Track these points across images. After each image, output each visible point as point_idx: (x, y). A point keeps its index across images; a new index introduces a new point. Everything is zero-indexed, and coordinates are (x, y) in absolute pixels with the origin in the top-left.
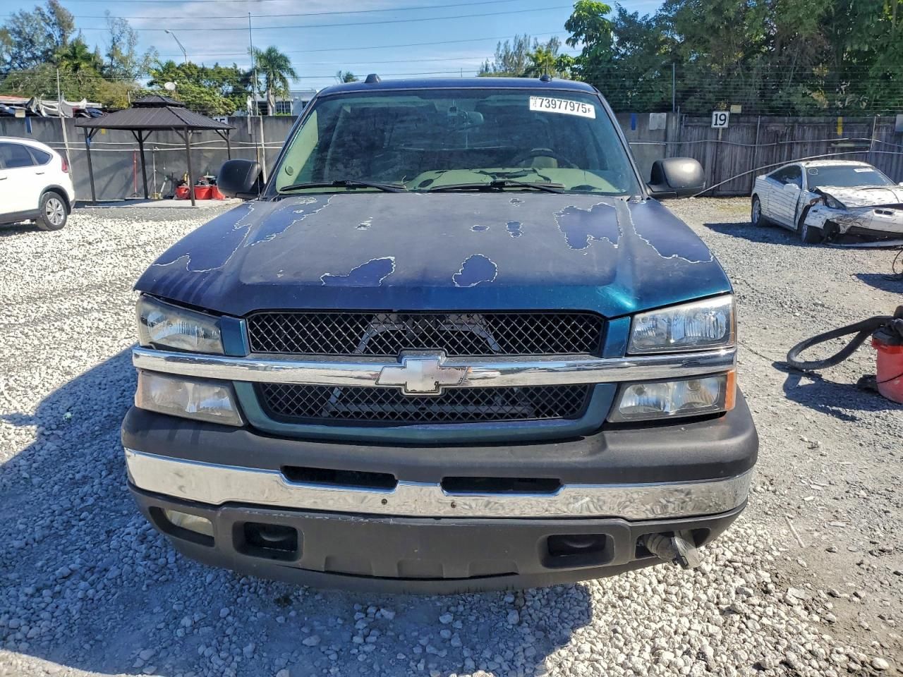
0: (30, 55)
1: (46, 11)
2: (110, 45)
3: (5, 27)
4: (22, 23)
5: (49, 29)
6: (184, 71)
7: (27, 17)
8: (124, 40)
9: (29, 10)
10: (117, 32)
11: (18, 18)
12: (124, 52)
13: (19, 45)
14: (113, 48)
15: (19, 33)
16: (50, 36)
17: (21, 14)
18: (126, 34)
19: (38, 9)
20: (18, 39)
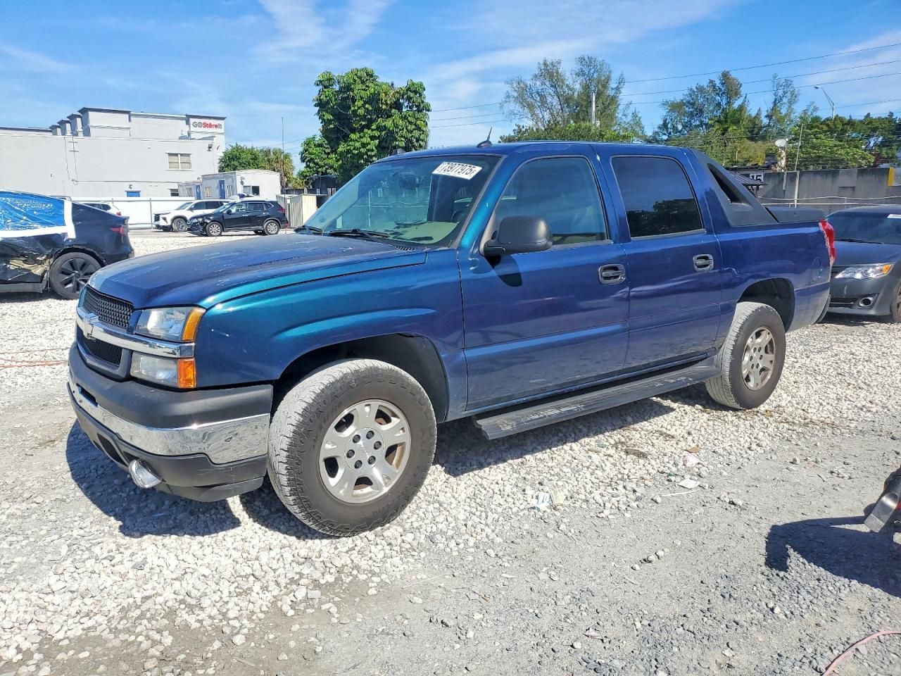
0: (698, 123)
1: (718, 83)
2: (772, 106)
3: (682, 100)
4: (697, 96)
5: (718, 98)
6: (828, 125)
7: (701, 89)
8: (785, 100)
9: (705, 83)
10: (780, 92)
11: (694, 92)
12: (784, 111)
13: (691, 115)
14: (772, 109)
15: (693, 104)
16: (719, 104)
17: (697, 88)
18: (789, 94)
19: (711, 82)
20: (691, 110)
